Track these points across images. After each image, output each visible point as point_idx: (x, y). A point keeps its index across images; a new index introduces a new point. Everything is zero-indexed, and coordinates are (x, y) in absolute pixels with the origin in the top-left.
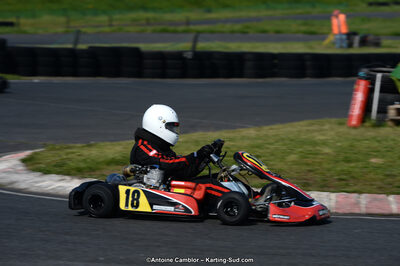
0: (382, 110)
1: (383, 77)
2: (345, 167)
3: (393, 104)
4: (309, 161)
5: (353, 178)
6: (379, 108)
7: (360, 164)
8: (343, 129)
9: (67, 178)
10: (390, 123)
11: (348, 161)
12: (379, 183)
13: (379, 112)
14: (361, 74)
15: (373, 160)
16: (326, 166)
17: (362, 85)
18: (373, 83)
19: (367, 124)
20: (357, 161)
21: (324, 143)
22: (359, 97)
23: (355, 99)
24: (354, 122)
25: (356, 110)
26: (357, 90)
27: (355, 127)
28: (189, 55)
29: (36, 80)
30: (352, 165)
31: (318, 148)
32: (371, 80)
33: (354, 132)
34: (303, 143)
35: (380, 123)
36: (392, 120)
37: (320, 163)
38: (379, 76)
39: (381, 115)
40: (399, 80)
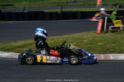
0: (107, 28)
1: (107, 18)
2: (90, 46)
3: (111, 26)
4: (79, 44)
5: (91, 49)
6: (106, 27)
7: (95, 45)
8: (95, 34)
9: (4, 52)
10: (110, 32)
11: (91, 44)
12: (99, 51)
13: (106, 28)
15: (99, 44)
16: (84, 46)
17: (101, 20)
18: (104, 20)
19: (103, 32)
20: (94, 44)
21: (85, 39)
23: (99, 25)
24: (99, 32)
25: (99, 28)
26: (99, 22)
27: (99, 33)
28: (59, 13)
29: (10, 22)
30: (92, 45)
31: (83, 40)
33: (97, 35)
34: (79, 39)
35: (107, 32)
36: (110, 31)
37: (82, 45)
39: (107, 30)
40: (113, 18)
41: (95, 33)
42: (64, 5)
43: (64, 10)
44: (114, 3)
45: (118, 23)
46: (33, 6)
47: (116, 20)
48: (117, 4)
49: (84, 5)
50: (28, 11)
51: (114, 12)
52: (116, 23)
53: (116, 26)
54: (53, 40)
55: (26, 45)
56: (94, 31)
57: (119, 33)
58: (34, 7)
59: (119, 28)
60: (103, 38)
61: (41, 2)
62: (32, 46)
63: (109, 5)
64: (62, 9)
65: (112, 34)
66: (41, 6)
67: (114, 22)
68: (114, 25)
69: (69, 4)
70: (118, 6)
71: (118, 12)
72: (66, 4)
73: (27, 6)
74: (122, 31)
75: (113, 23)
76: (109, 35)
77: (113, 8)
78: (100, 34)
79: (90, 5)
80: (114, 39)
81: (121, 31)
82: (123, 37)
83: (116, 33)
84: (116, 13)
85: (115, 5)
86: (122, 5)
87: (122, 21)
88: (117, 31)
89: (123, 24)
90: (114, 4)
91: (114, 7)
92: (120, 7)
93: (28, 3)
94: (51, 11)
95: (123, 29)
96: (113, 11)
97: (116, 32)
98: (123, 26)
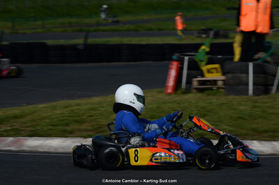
0: (189, 82)
1: (189, 59)
3: (196, 77)
6: (187, 80)
8: (160, 96)
10: (194, 91)
13: (187, 83)
14: (174, 57)
17: (175, 65)
18: (182, 64)
19: (179, 92)
22: (173, 73)
23: (170, 75)
24: (170, 91)
25: (171, 82)
26: (171, 69)
27: (170, 94)
28: (81, 47)
32: (181, 62)
33: (167, 98)
35: (187, 91)
36: (196, 89)
38: (186, 58)
39: (188, 86)
40: (201, 61)
41: (162, 92)
42: (92, 29)
43: (91, 41)
44: (203, 27)
45: (213, 71)
46: (21, 31)
47: (208, 64)
48: (211, 30)
49: (137, 31)
50: (11, 43)
51: (203, 47)
52: (209, 71)
53: (209, 77)
54: (66, 107)
55: (7, 118)
56: (160, 89)
57: (214, 95)
58: (24, 33)
59: (215, 82)
60: (179, 104)
61: (39, 23)
62: (18, 120)
63: (191, 30)
64: (86, 38)
65: (199, 95)
66: (40, 30)
67: (205, 68)
68: (203, 76)
69: (101, 28)
70: (212, 33)
71: (212, 46)
72: (95, 28)
73: (7, 31)
74: (222, 90)
75: (202, 71)
76: (193, 97)
77: (200, 37)
78: (173, 96)
79: (151, 30)
80: (203, 108)
81: (218, 88)
82: (224, 104)
83: (209, 95)
84: (208, 50)
85: (206, 31)
86: (221, 32)
87: (222, 67)
88: (211, 89)
89: (224, 74)
90: (203, 30)
91: (204, 36)
92: (217, 35)
93: (10, 24)
94: (62, 42)
95: (224, 84)
96: (201, 45)
97: (209, 92)
98: (223, 78)
